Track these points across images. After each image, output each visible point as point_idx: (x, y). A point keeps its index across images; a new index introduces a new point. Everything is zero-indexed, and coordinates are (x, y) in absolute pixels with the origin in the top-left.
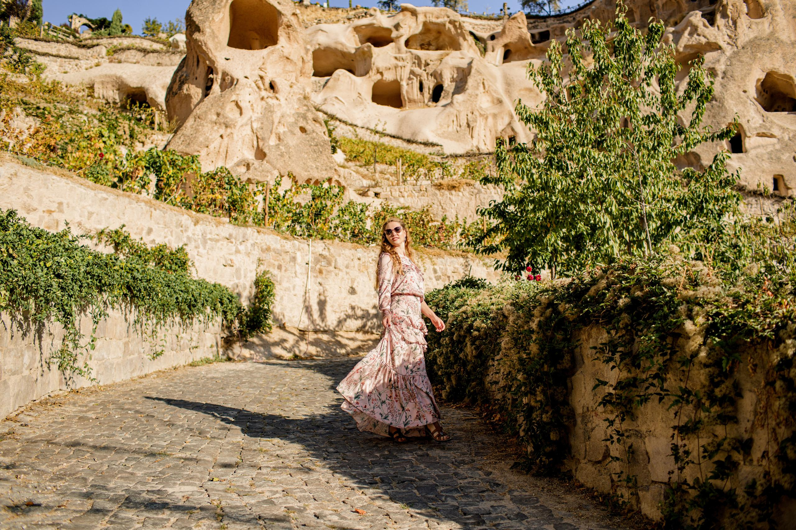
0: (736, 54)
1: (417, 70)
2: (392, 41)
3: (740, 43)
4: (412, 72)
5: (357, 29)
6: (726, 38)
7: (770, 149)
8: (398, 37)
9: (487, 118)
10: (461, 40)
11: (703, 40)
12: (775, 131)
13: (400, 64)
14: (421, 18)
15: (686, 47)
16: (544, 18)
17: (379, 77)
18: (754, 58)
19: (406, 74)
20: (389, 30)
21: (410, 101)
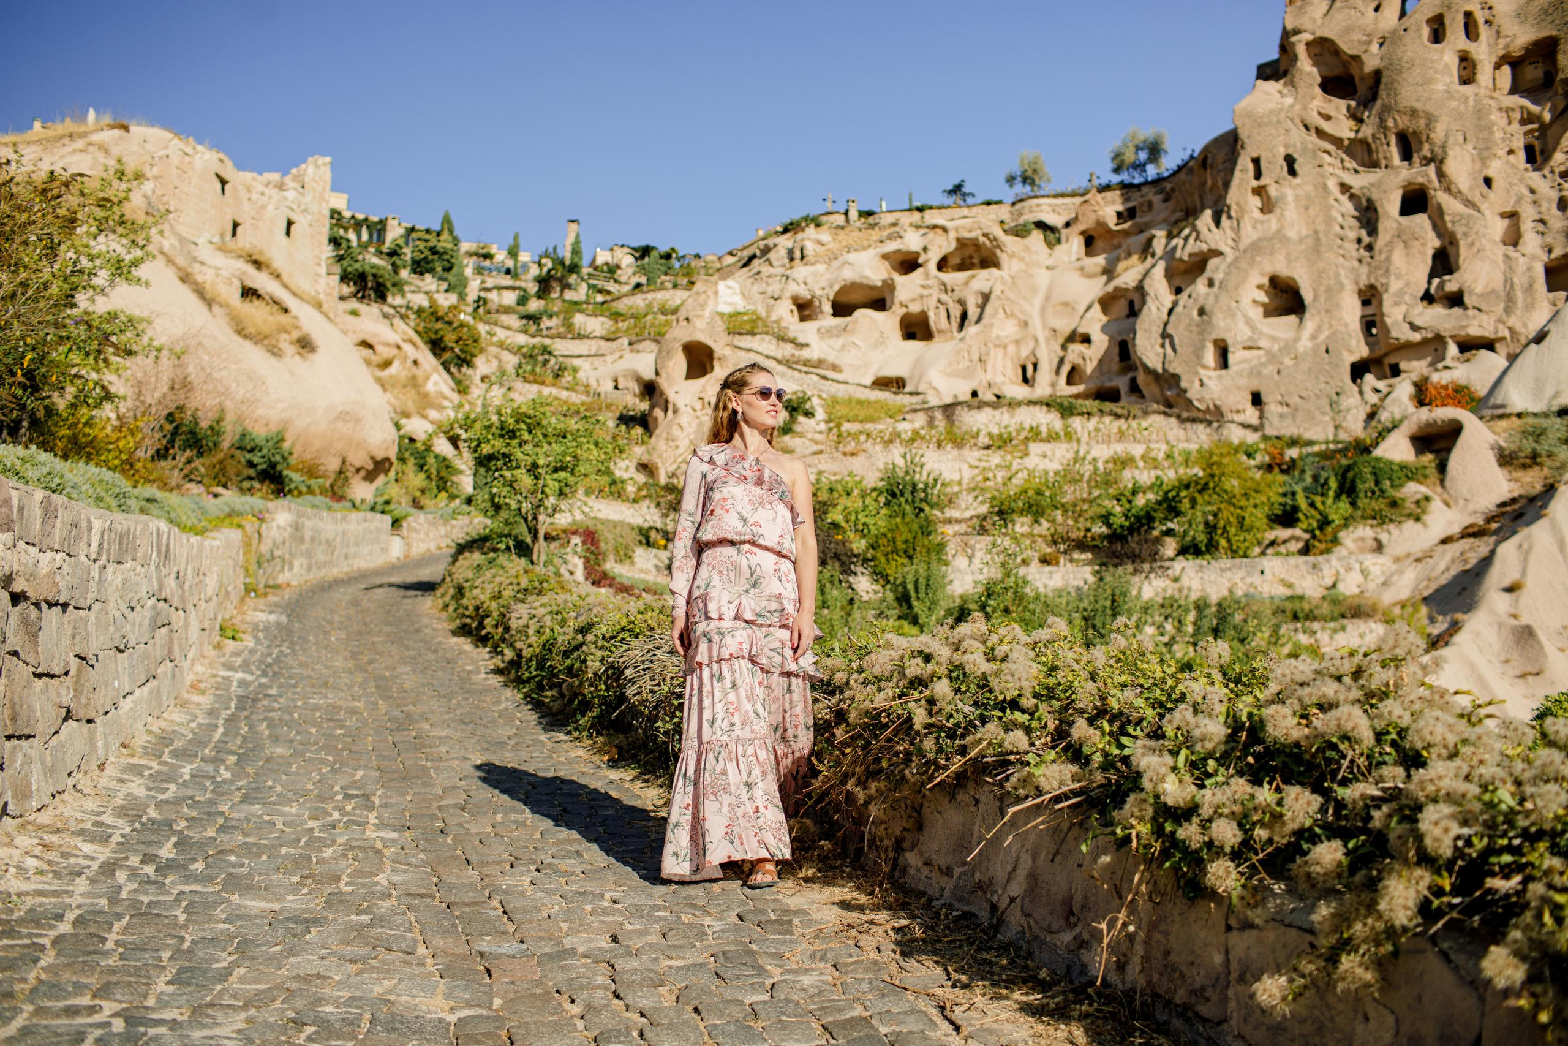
0: (1236, 259)
1: (944, 297)
2: (920, 266)
3: (1242, 247)
4: (939, 301)
5: (885, 257)
6: (1230, 242)
7: (1255, 362)
8: (926, 262)
9: (1005, 347)
10: (998, 252)
11: (1205, 247)
12: (1263, 343)
13: (925, 292)
14: (952, 235)
15: (1190, 255)
16: (1138, 187)
17: (904, 310)
18: (1252, 263)
19: (932, 302)
20: (918, 254)
21: (939, 331)
